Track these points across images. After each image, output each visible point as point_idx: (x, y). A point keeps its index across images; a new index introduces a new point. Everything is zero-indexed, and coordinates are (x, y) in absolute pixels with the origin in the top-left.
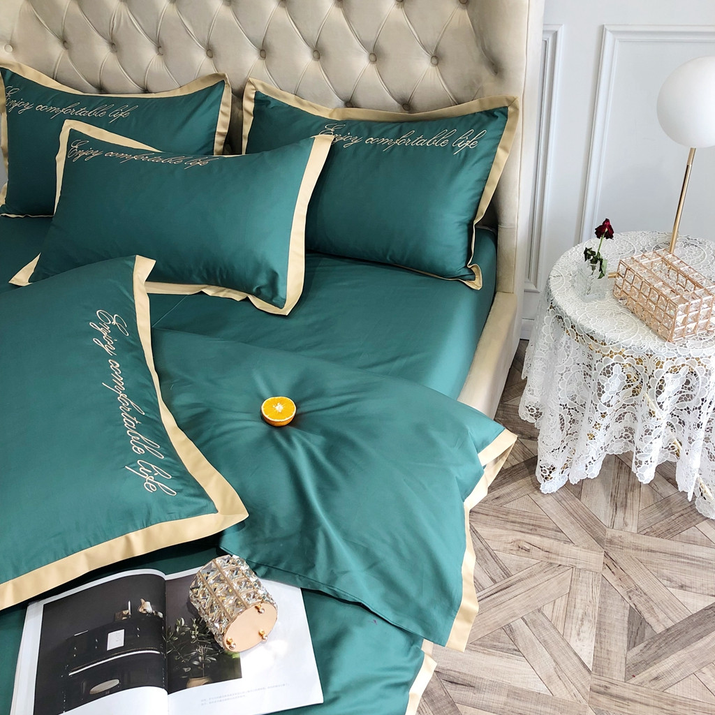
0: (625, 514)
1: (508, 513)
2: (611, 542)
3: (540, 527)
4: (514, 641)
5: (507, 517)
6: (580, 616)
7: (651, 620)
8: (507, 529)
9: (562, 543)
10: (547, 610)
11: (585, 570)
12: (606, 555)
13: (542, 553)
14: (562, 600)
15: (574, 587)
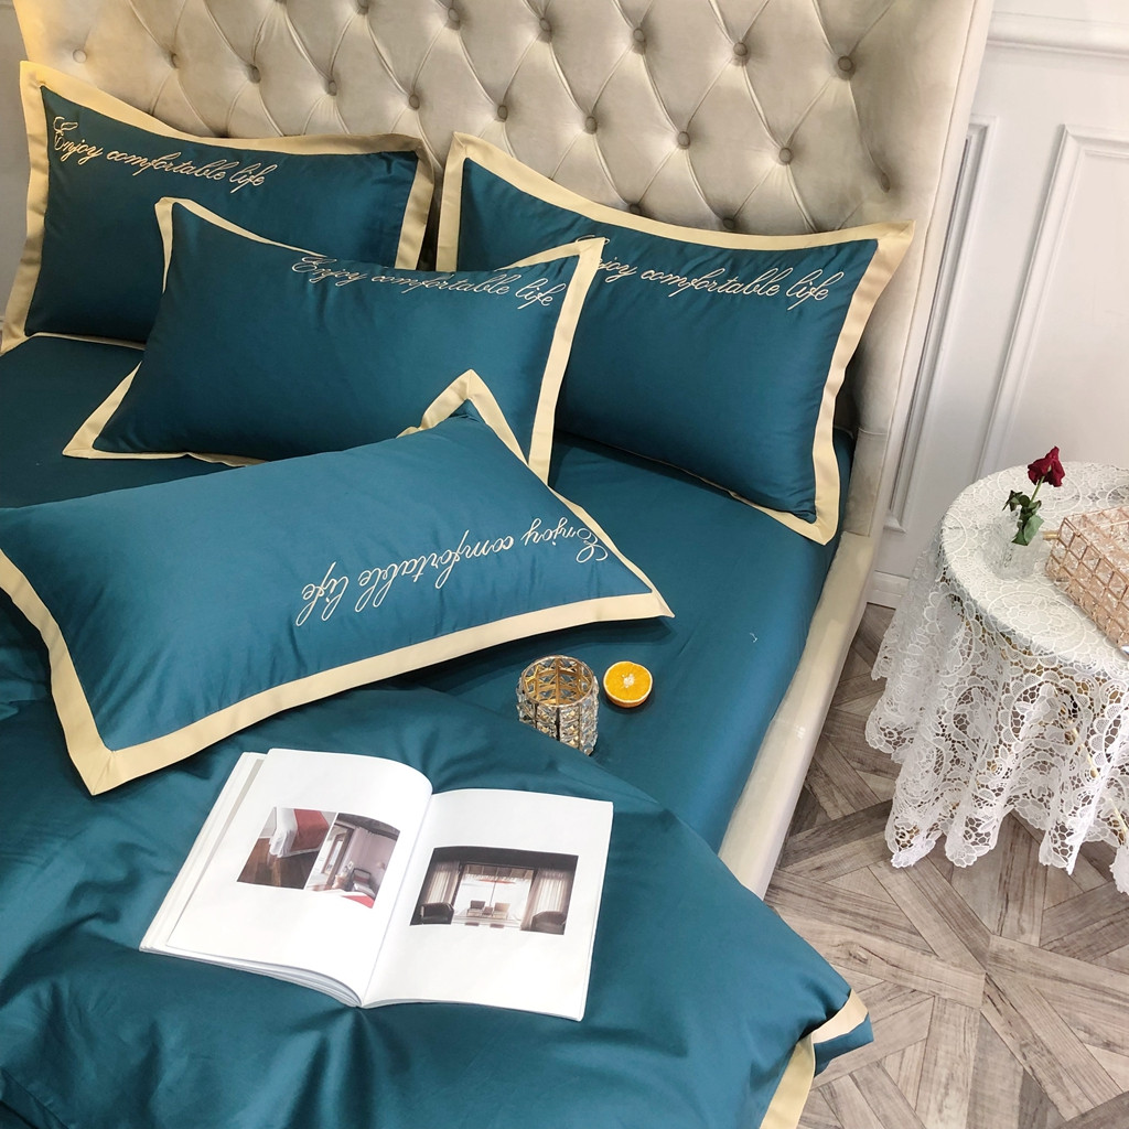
0: (1020, 912)
1: (835, 895)
2: (996, 958)
3: (885, 923)
4: (836, 1112)
5: (832, 902)
6: (943, 1080)
7: (1057, 1097)
8: (831, 922)
9: (919, 954)
10: (891, 1064)
11: (954, 1002)
12: (989, 979)
13: (886, 967)
14: (915, 1049)
15: (935, 1028)
